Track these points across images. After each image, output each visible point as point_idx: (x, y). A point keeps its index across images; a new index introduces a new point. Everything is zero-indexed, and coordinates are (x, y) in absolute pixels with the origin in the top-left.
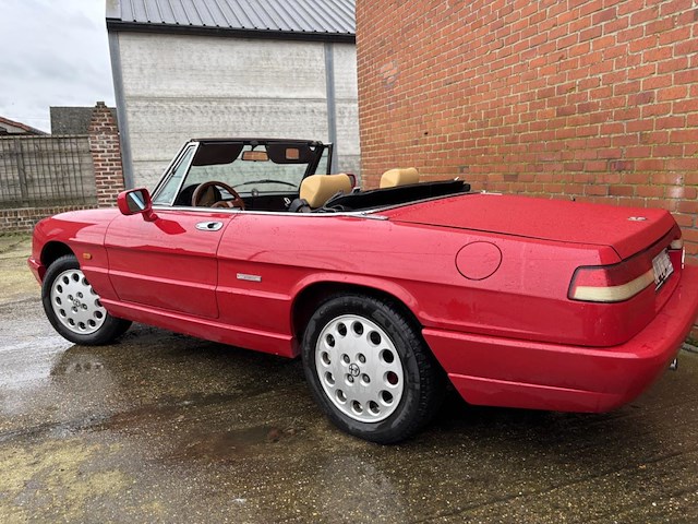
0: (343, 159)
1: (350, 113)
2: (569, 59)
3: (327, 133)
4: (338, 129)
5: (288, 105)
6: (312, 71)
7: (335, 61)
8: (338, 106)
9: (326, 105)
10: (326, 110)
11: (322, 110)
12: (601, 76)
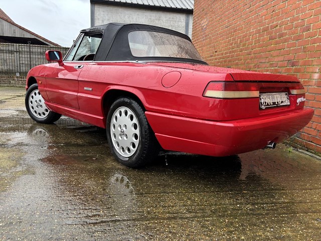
2: (277, 11)
12: (289, 19)
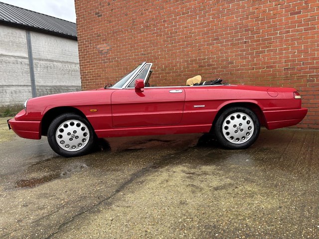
0: (38, 88)
1: (40, 65)
2: (202, 50)
3: (29, 74)
4: (35, 73)
5: (8, 59)
6: (20, 43)
7: (31, 40)
8: (34, 61)
9: (28, 60)
10: (28, 63)
11: (26, 63)
12: (215, 56)
